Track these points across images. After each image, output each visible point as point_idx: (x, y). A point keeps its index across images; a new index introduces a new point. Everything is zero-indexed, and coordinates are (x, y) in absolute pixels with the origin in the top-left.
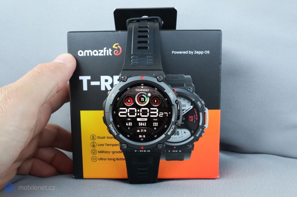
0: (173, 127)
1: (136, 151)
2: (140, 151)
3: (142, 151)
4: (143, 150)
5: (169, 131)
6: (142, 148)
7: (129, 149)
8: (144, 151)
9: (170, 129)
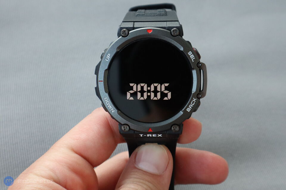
0: (194, 101)
1: (141, 135)
2: (148, 135)
3: (151, 135)
4: (152, 133)
5: (188, 107)
6: (151, 131)
7: (132, 132)
8: (154, 135)
9: (190, 104)
